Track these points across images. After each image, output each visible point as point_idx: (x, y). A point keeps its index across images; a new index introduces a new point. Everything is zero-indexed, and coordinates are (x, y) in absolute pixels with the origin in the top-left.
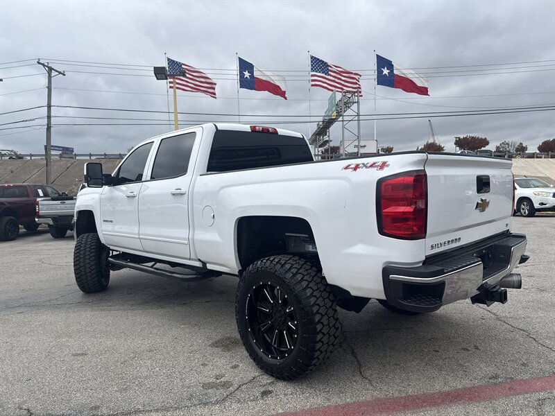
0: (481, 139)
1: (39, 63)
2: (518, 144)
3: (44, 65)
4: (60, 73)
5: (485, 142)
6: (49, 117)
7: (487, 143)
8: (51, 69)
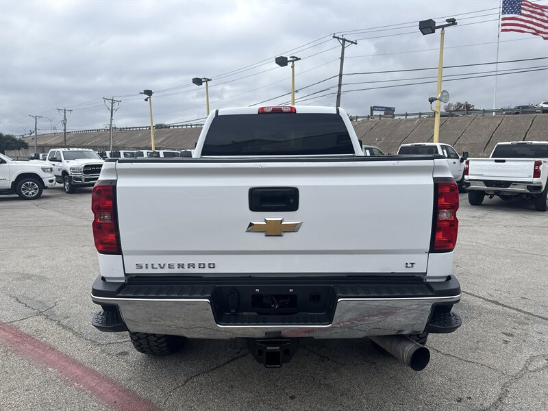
1: (334, 37)
3: (338, 38)
4: (352, 42)
6: (340, 85)
8: (344, 40)
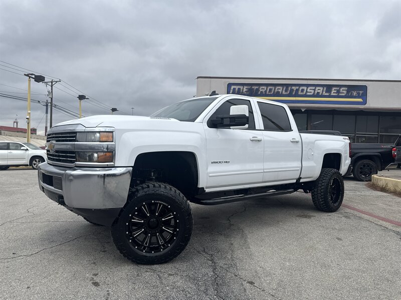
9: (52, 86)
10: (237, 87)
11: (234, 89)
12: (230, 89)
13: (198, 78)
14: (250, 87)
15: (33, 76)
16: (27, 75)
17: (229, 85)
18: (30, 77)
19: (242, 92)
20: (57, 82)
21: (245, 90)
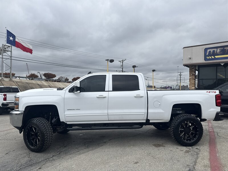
0: (53, 74)
2: (66, 78)
5: (54, 76)
7: (56, 76)
9: (123, 63)
10: (212, 50)
11: (210, 52)
12: (207, 52)
13: (184, 48)
14: (222, 49)
15: (109, 60)
16: (107, 60)
17: (206, 50)
18: (108, 61)
19: (216, 53)
20: (124, 60)
21: (218, 51)
